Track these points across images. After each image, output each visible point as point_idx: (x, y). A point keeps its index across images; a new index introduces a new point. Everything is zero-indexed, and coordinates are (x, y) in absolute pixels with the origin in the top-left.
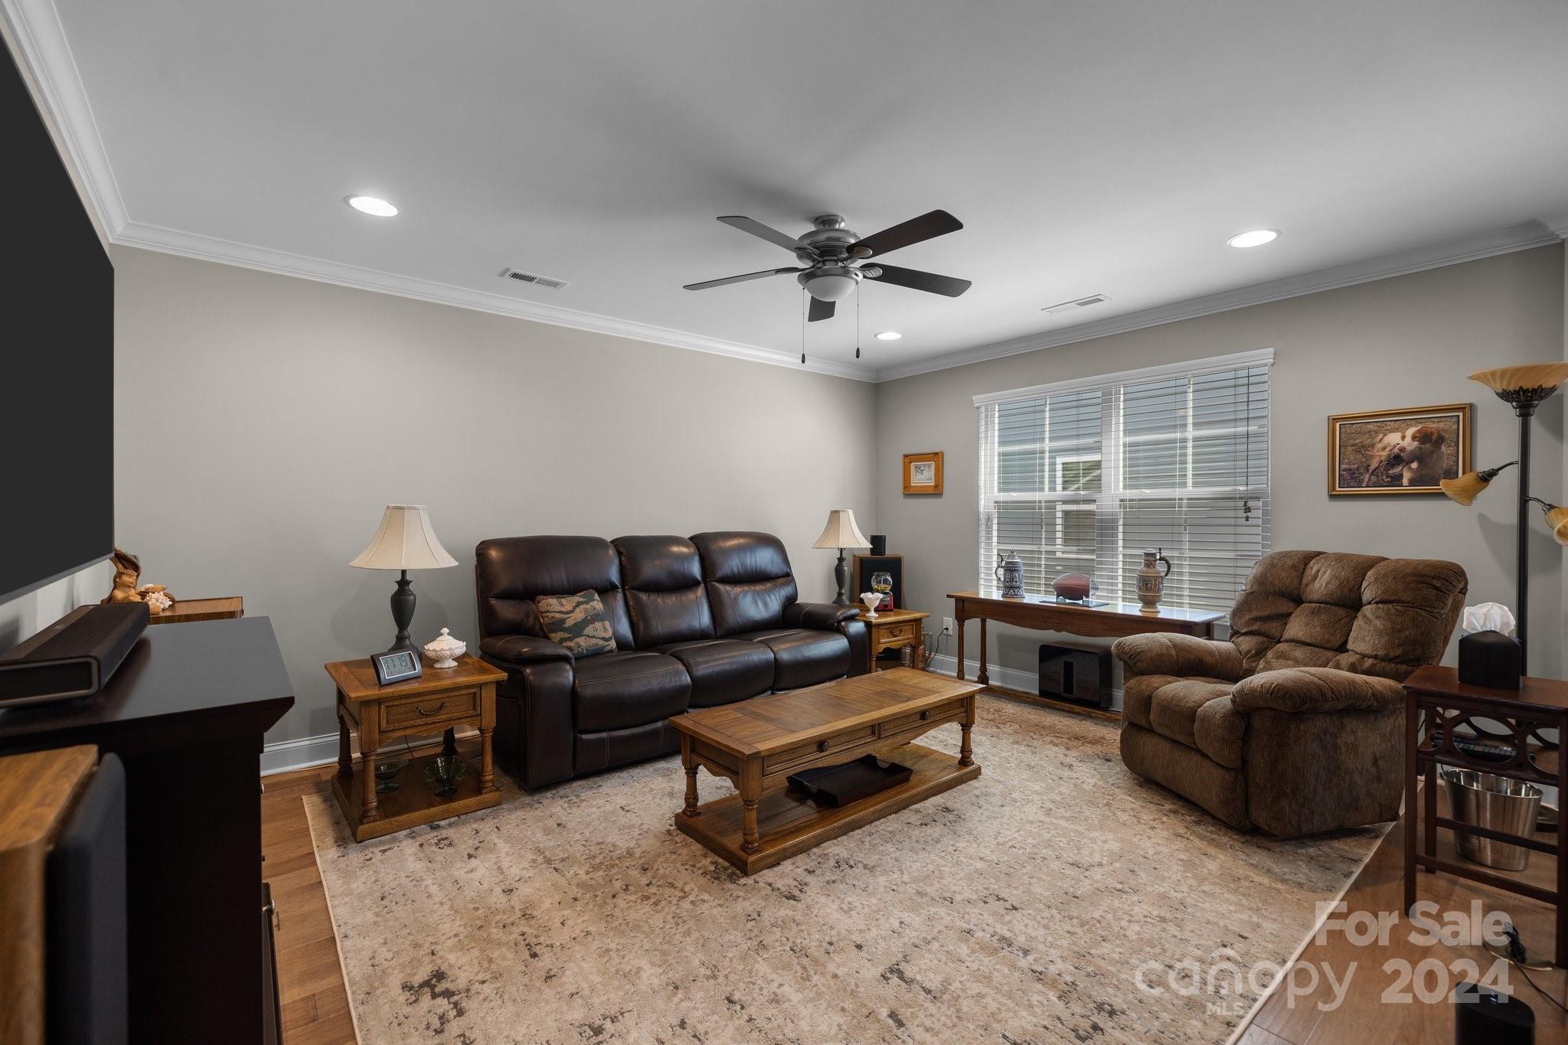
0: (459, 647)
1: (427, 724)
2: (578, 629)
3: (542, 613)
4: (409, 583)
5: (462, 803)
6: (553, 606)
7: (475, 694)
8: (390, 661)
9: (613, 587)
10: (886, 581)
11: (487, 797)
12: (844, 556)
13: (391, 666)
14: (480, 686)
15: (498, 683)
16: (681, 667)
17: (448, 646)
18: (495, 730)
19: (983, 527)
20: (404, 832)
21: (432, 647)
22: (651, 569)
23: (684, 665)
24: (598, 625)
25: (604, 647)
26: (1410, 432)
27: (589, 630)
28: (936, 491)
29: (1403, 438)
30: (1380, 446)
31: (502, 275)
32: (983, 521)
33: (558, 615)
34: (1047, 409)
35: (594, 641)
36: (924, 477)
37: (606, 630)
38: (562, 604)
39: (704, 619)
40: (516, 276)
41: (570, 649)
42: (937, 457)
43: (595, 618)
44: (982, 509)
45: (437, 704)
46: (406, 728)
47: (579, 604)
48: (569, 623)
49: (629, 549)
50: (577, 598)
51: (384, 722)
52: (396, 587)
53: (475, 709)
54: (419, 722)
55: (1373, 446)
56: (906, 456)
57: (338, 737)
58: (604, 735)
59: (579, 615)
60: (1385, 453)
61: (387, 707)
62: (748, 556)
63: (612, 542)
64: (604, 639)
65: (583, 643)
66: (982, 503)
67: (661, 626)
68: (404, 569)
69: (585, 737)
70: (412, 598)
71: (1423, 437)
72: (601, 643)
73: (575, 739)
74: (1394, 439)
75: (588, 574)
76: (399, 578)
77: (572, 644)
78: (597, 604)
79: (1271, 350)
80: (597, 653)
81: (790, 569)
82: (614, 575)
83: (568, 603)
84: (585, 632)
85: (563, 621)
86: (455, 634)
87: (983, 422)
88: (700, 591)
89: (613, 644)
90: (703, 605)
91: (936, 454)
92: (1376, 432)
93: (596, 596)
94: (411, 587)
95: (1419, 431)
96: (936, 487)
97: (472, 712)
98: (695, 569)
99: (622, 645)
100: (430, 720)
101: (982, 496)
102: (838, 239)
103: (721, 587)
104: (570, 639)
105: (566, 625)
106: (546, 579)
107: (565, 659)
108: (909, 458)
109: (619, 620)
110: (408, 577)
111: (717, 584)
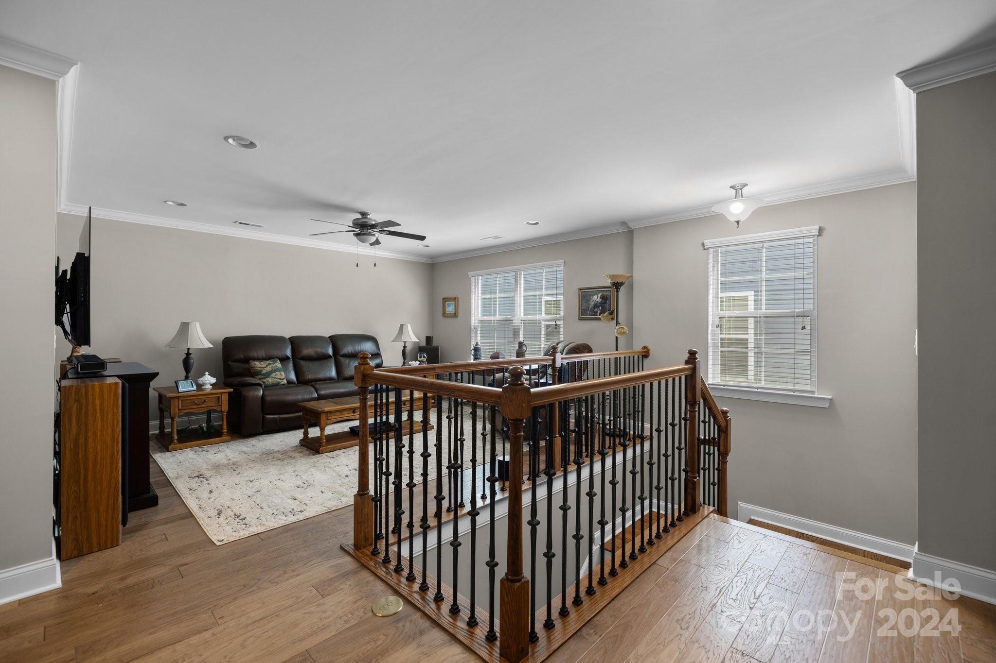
0: (213, 380)
1: (198, 408)
2: (268, 374)
3: (251, 367)
4: (191, 354)
5: (213, 440)
6: (257, 364)
7: (219, 397)
8: (182, 383)
9: (288, 358)
10: (424, 357)
11: (223, 438)
12: (406, 345)
13: (183, 385)
14: (221, 393)
15: (229, 393)
16: (313, 389)
17: (209, 380)
18: (228, 412)
19: (473, 332)
20: (189, 449)
21: (201, 380)
22: (307, 351)
23: (315, 389)
24: (278, 373)
25: (280, 382)
26: (600, 295)
27: (273, 375)
28: (455, 315)
29: (598, 297)
30: (592, 300)
31: (235, 222)
32: (473, 329)
33: (259, 369)
34: (498, 279)
35: (275, 380)
36: (450, 309)
37: (281, 375)
38: (261, 364)
39: (333, 373)
40: (240, 223)
41: (264, 383)
42: (455, 299)
43: (277, 370)
44: (473, 324)
45: (203, 400)
46: (189, 409)
47: (269, 364)
48: (264, 371)
49: (296, 342)
50: (268, 362)
51: (180, 407)
52: (185, 356)
53: (219, 403)
54: (195, 407)
55: (590, 300)
56: (443, 299)
57: (159, 422)
58: (277, 416)
59: (269, 369)
60: (593, 303)
61: (182, 400)
62: (357, 345)
63: (289, 338)
64: (280, 379)
65: (270, 380)
66: (473, 321)
67: (309, 376)
68: (189, 348)
69: (267, 416)
70: (192, 360)
71: (603, 297)
72: (279, 380)
73: (264, 418)
74: (595, 298)
75: (276, 353)
76: (186, 352)
77: (265, 380)
78: (278, 364)
79: (562, 261)
80: (277, 385)
81: (379, 351)
82: (289, 353)
83: (263, 364)
84: (271, 376)
85: (261, 371)
86: (211, 375)
87: (473, 284)
88: (333, 360)
89: (285, 381)
90: (332, 367)
91: (455, 298)
92: (591, 295)
93: (278, 361)
94: (192, 356)
95: (601, 295)
96: (455, 313)
97: (217, 404)
98: (330, 351)
99: (290, 382)
100: (199, 406)
101: (473, 318)
102: (367, 222)
103: (342, 359)
104: (264, 378)
105: (263, 373)
106: (255, 354)
107: (260, 385)
108: (445, 300)
109: (290, 372)
110: (190, 352)
111: (340, 358)
